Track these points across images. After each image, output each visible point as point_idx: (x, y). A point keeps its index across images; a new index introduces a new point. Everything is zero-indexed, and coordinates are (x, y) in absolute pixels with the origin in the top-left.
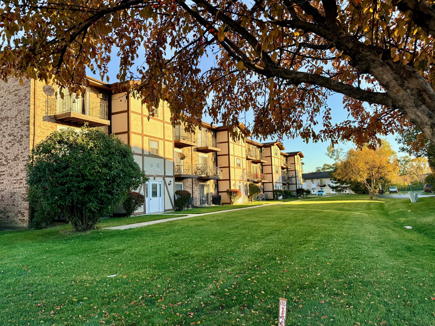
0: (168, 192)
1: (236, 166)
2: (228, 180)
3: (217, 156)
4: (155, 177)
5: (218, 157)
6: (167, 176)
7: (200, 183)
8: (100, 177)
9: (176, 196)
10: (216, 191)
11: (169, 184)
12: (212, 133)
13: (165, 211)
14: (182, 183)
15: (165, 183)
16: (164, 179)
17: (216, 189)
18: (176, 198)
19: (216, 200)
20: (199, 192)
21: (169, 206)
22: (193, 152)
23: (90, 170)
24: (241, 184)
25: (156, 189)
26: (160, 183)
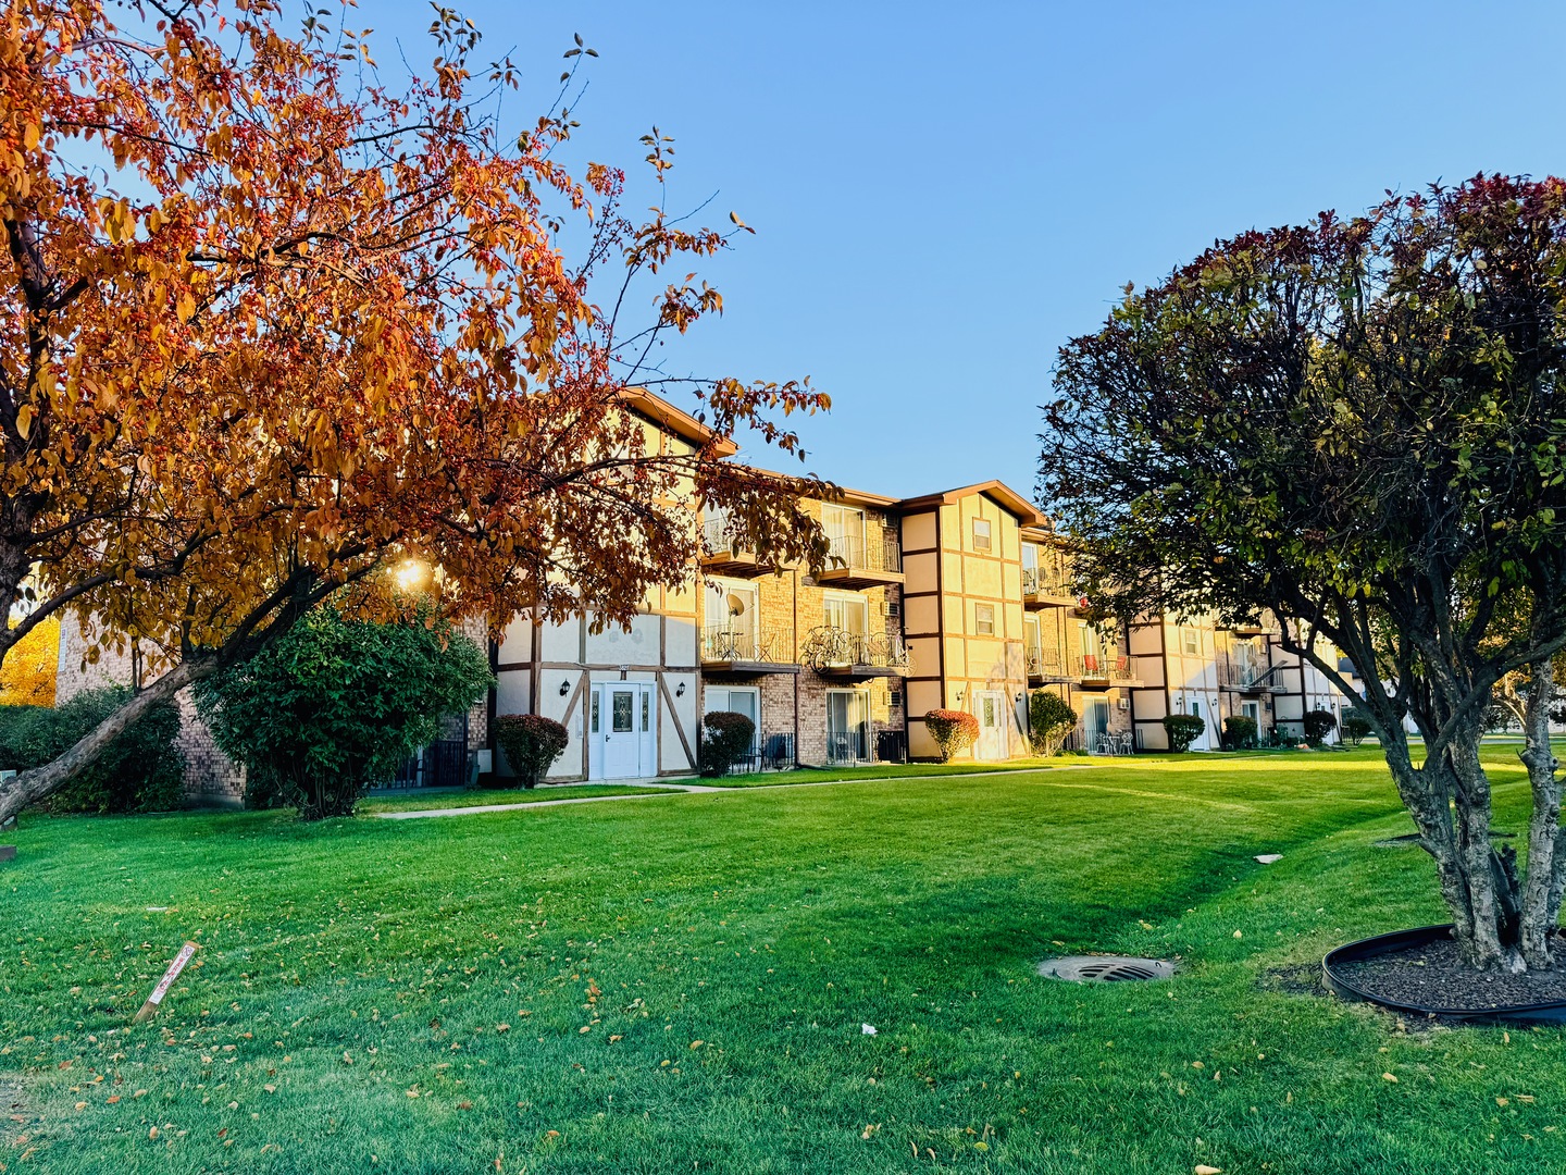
0: (675, 717)
1: (971, 631)
2: (936, 679)
3: (903, 596)
4: (624, 673)
5: (907, 601)
6: (669, 669)
7: (828, 690)
8: (327, 679)
9: (705, 730)
10: (900, 715)
11: (679, 694)
12: (884, 522)
13: (661, 774)
14: (757, 689)
15: (662, 687)
16: (659, 679)
17: (900, 709)
18: (706, 737)
19: (893, 745)
20: (825, 718)
21: (678, 760)
22: (800, 588)
23: (300, 660)
24: (998, 694)
25: (630, 708)
26: (645, 689)
